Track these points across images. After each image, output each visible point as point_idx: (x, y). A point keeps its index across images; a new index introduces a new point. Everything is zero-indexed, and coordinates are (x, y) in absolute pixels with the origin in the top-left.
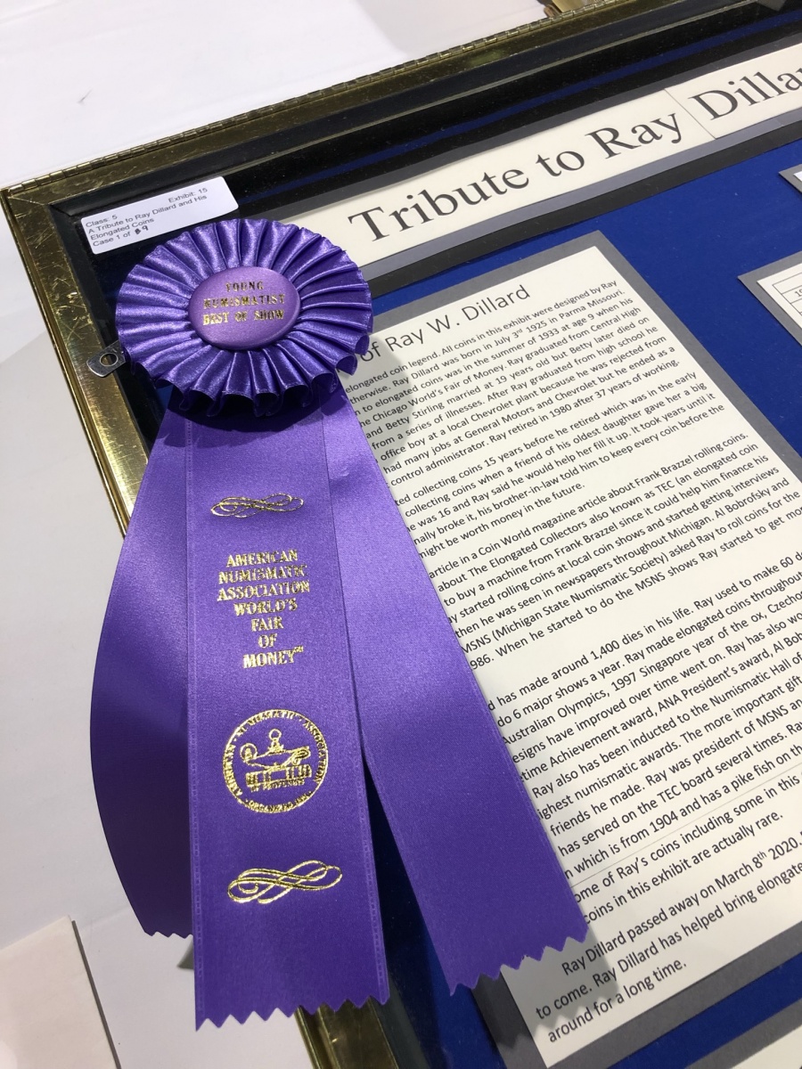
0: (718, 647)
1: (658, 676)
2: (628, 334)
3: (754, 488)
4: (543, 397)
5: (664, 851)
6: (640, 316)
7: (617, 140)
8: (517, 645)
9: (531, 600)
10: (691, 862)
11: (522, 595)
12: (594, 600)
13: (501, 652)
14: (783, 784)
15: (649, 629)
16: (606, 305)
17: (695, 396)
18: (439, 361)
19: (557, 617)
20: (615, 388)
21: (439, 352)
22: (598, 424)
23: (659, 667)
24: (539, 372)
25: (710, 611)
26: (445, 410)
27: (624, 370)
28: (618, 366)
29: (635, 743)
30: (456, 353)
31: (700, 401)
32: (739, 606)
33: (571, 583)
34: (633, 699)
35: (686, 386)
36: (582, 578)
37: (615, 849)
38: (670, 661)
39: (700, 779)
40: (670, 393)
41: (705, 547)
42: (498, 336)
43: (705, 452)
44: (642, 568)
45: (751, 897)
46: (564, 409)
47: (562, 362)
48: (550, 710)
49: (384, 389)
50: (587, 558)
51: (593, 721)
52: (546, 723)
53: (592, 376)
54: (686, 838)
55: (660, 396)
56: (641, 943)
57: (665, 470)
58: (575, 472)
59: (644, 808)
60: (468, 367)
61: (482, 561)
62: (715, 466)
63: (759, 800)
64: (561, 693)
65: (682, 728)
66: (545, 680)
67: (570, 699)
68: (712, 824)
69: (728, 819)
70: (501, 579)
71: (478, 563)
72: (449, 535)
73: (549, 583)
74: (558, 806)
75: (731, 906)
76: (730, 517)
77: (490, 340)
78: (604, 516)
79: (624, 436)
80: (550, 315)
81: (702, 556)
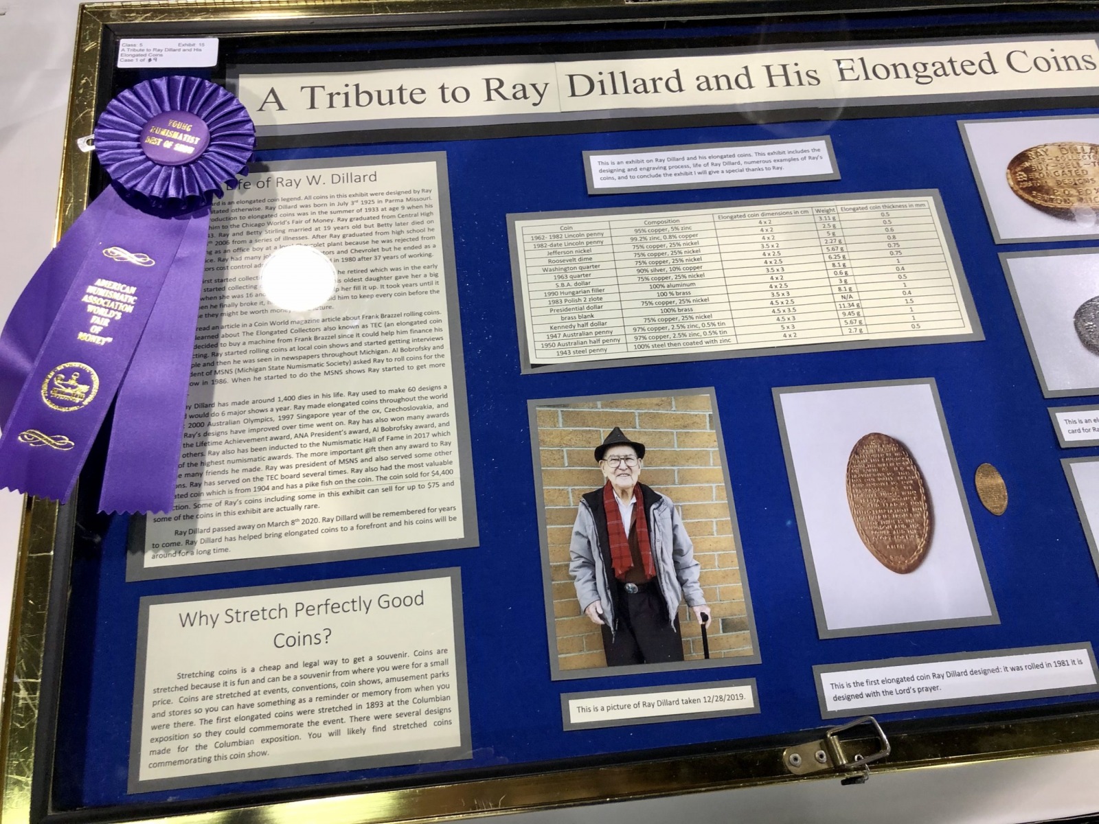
0: (345, 419)
1: (305, 421)
2: (417, 227)
3: (422, 344)
4: (344, 248)
5: (253, 501)
6: (431, 218)
7: (499, 90)
8: (244, 380)
9: (265, 360)
10: (262, 511)
11: (264, 356)
12: (297, 371)
13: (235, 380)
14: (330, 494)
15: (316, 397)
16: (416, 204)
17: (429, 279)
18: (299, 203)
19: (273, 373)
20: (387, 258)
21: (303, 197)
22: (364, 276)
23: (308, 417)
24: (351, 231)
25: (354, 399)
26: (284, 235)
27: (399, 249)
28: (398, 245)
29: (271, 448)
30: (311, 202)
31: (430, 283)
32: (371, 402)
33: (293, 358)
34: (285, 428)
35: (427, 271)
36: (300, 358)
37: (231, 492)
38: (315, 416)
39: (292, 477)
40: (416, 272)
41: (373, 366)
42: (342, 200)
43: (412, 314)
44: (334, 364)
45: (280, 536)
46: (351, 259)
47: (368, 230)
48: (241, 418)
49: (259, 209)
50: (309, 348)
51: (258, 431)
52: (234, 423)
53: (380, 245)
54: (267, 500)
55: (408, 272)
56: (217, 535)
57: (383, 316)
58: (334, 298)
59: (256, 479)
60: (313, 213)
61: (254, 329)
62: (411, 324)
63: (314, 496)
64: (252, 411)
65: (299, 450)
66: (247, 403)
67: (253, 416)
68: (283, 499)
69: (293, 499)
70: (257, 343)
71: (249, 330)
72: (244, 309)
73: (281, 354)
74: (216, 463)
75: (267, 536)
76: (399, 355)
77: (336, 200)
78: (333, 329)
79: (374, 288)
80: (380, 198)
81: (370, 370)
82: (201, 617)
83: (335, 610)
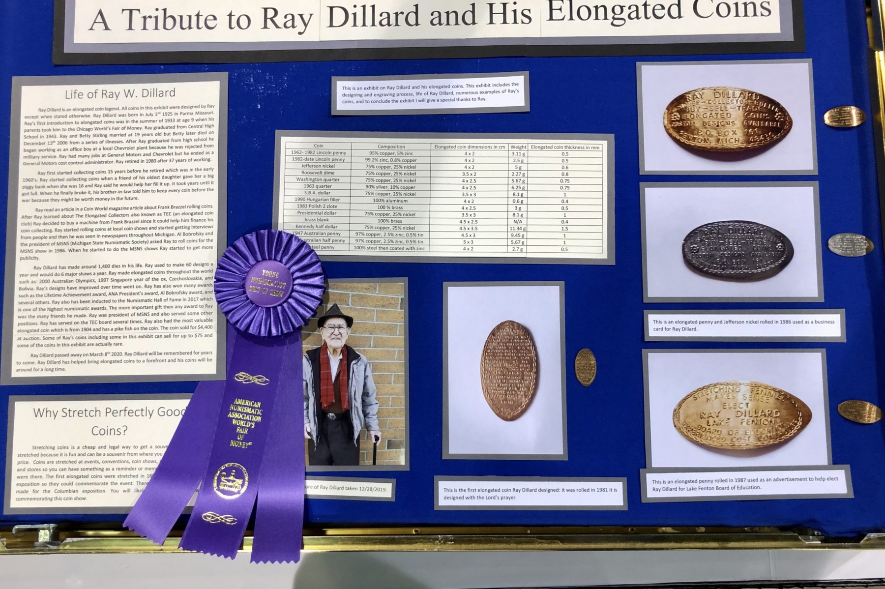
0: (142, 284)
1: (115, 284)
2: (201, 137)
3: (198, 231)
4: (148, 151)
5: (81, 338)
6: (212, 130)
7: (274, 19)
8: (77, 251)
9: (91, 236)
10: (86, 345)
11: (89, 233)
12: (112, 246)
13: (70, 251)
14: (131, 337)
15: (124, 266)
16: (202, 117)
17: (207, 179)
18: (118, 112)
19: (96, 247)
20: (179, 160)
21: (121, 108)
22: (161, 174)
23: (118, 281)
24: (154, 138)
25: (149, 269)
26: (106, 139)
27: (188, 154)
28: (187, 150)
29: (93, 301)
30: (126, 112)
31: (207, 183)
32: (161, 272)
33: (109, 236)
34: (103, 287)
35: (206, 173)
36: (114, 236)
37: (66, 330)
38: (123, 280)
39: (106, 323)
40: (198, 173)
41: (164, 245)
42: (149, 112)
43: (193, 206)
44: (137, 242)
45: (97, 363)
46: (152, 161)
47: (166, 138)
48: (74, 278)
49: (89, 116)
50: (121, 229)
51: (85, 288)
52: (70, 282)
53: (174, 150)
54: (90, 338)
55: (193, 173)
56: (57, 359)
57: (172, 207)
58: (139, 192)
59: (83, 322)
60: (127, 122)
61: (83, 213)
62: (192, 214)
63: (120, 337)
64: (81, 274)
65: (112, 304)
66: (78, 267)
67: (82, 278)
68: (100, 337)
69: (106, 338)
70: (85, 223)
71: (81, 213)
72: (78, 196)
73: (101, 233)
74: (58, 309)
75: (89, 362)
76: (182, 238)
77: (144, 112)
78: (138, 215)
79: (167, 184)
80: (177, 110)
81: (161, 248)
82: (47, 412)
83: (130, 414)
